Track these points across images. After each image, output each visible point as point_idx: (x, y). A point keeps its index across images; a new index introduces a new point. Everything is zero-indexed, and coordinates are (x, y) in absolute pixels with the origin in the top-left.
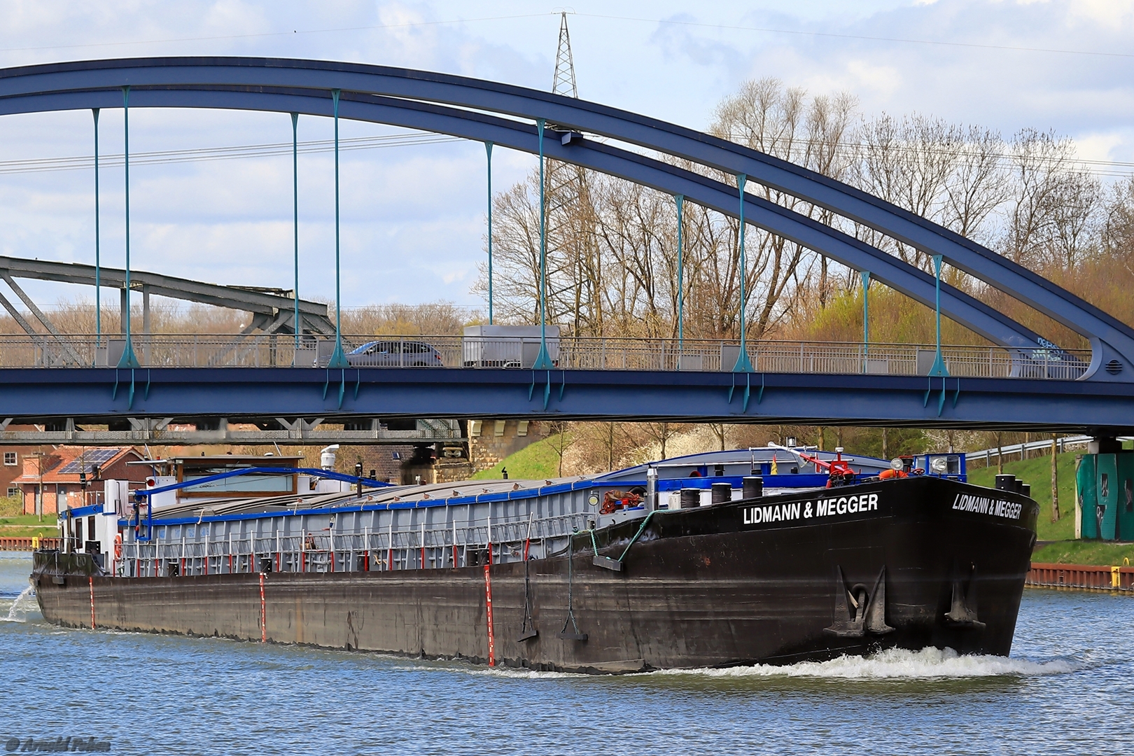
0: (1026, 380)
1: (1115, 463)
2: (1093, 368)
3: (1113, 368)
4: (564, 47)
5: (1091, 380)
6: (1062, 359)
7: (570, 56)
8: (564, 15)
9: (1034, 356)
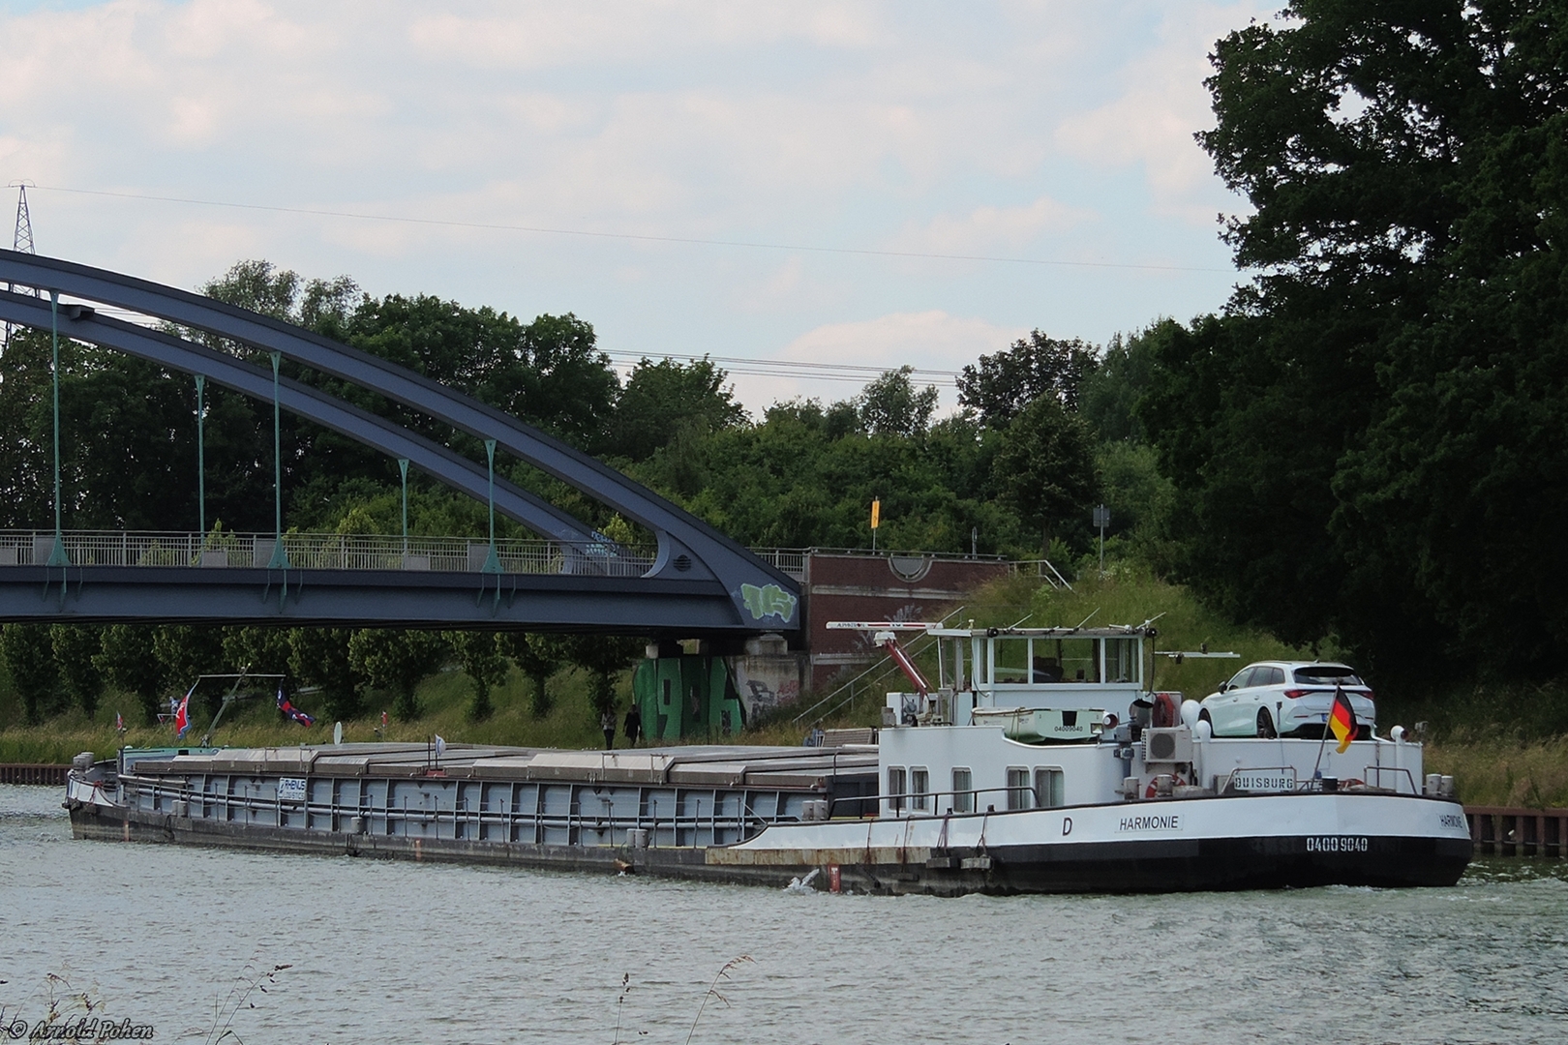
0: (580, 577)
1: (679, 669)
2: (658, 566)
3: (681, 563)
4: (23, 222)
5: (659, 576)
6: (618, 555)
7: (30, 234)
8: (23, 188)
9: (588, 551)
